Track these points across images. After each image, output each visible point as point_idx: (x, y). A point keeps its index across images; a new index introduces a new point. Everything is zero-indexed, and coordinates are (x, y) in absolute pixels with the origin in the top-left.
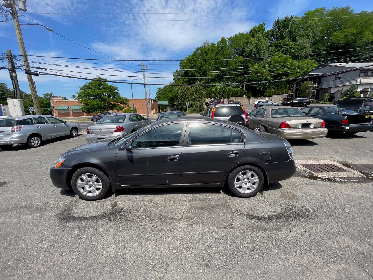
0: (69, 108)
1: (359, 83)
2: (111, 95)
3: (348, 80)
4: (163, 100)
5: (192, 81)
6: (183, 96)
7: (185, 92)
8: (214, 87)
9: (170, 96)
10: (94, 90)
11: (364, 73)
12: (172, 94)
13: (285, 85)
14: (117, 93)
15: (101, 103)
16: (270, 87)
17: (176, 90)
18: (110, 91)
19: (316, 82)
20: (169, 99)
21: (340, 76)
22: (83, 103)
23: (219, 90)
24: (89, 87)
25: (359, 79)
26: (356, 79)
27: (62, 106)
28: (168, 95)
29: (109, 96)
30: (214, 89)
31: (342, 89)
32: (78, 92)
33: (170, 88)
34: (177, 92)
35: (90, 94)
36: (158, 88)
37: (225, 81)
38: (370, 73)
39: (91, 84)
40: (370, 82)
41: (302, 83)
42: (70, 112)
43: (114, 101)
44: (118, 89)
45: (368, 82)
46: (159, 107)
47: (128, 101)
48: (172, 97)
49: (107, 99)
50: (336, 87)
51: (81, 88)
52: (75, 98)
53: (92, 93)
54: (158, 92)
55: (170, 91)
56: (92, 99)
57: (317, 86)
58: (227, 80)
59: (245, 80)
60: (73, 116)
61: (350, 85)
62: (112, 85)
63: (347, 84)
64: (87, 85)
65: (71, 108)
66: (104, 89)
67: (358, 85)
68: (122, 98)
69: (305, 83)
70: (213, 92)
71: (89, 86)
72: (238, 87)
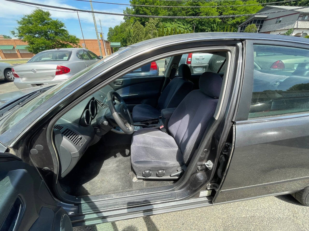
0: (14, 48)
1: (295, 27)
2: (59, 33)
3: (287, 24)
4: (115, 41)
5: (143, 21)
6: (136, 36)
7: (137, 32)
8: (165, 28)
9: (122, 37)
10: (36, 26)
11: (302, 17)
12: (124, 35)
13: (230, 28)
14: (64, 30)
15: (47, 42)
16: (217, 30)
17: (128, 29)
18: (57, 28)
19: (259, 25)
20: (121, 41)
21: (281, 19)
22: (28, 42)
23: (170, 31)
24: (30, 22)
25: (296, 23)
26: (294, 22)
27: (4, 46)
28: (119, 36)
29: (56, 34)
30: (165, 30)
31: (280, 33)
32: (18, 28)
33: (121, 28)
34: (130, 33)
35: (32, 30)
36: (109, 28)
37: (176, 22)
38: (306, 18)
39: (31, 17)
40: (304, 26)
41: (247, 26)
42: (17, 53)
43: (63, 39)
44: (65, 25)
45: (303, 26)
46: (112, 48)
47: (78, 39)
48: (124, 39)
49: (54, 37)
50: (275, 31)
51: (19, 23)
52: (15, 35)
53: (34, 30)
54: (109, 33)
55: (122, 32)
56: (37, 38)
57: (258, 29)
58: (178, 21)
59: (195, 21)
60: (22, 57)
61: (288, 29)
62: (57, 20)
63: (285, 28)
64: (27, 19)
65: (16, 48)
66: (49, 25)
67: (294, 29)
68: (71, 36)
69: (249, 26)
70: (165, 33)
71: (29, 20)
72: (188, 28)
